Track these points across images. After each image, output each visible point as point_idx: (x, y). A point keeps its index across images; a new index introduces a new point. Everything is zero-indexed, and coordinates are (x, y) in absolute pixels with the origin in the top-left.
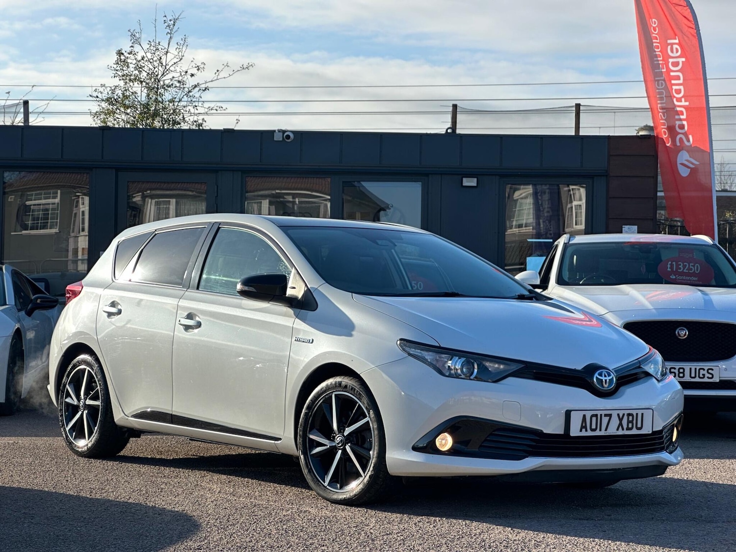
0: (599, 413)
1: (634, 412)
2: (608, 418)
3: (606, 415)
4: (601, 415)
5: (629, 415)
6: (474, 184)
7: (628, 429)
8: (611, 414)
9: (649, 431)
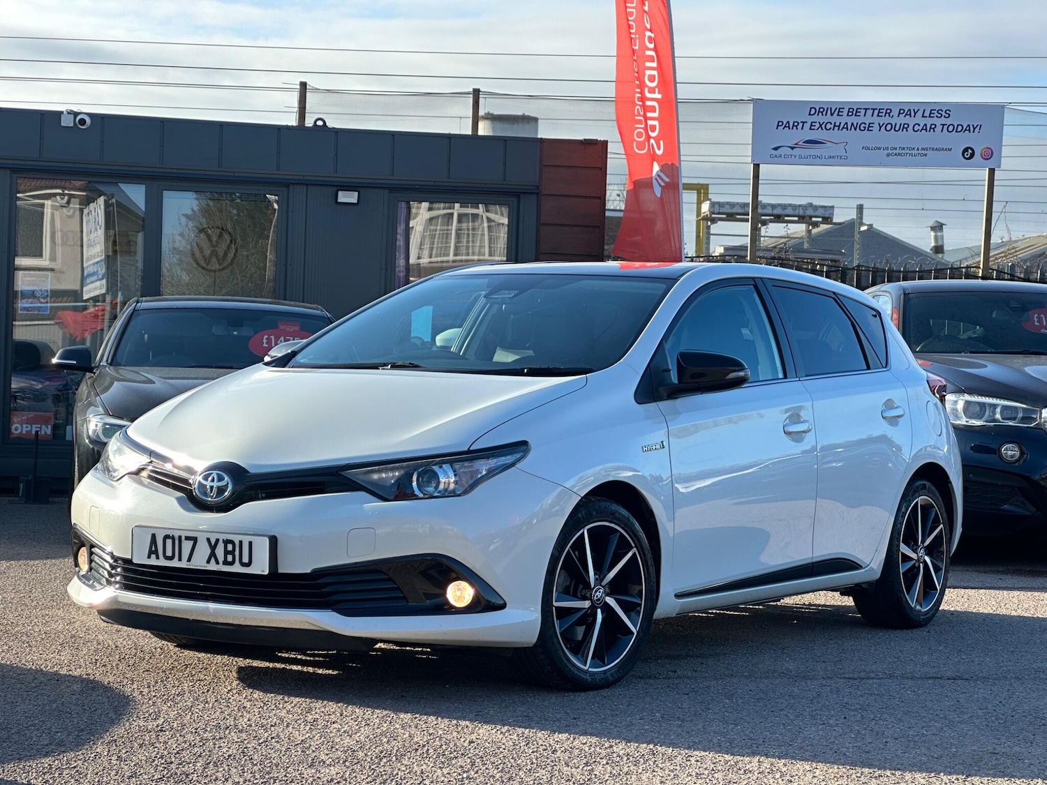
0: (176, 534)
1: (236, 539)
2: (192, 542)
3: (188, 538)
4: (180, 537)
5: (227, 542)
6: (355, 200)
7: (226, 563)
8: (196, 538)
9: (263, 571)
